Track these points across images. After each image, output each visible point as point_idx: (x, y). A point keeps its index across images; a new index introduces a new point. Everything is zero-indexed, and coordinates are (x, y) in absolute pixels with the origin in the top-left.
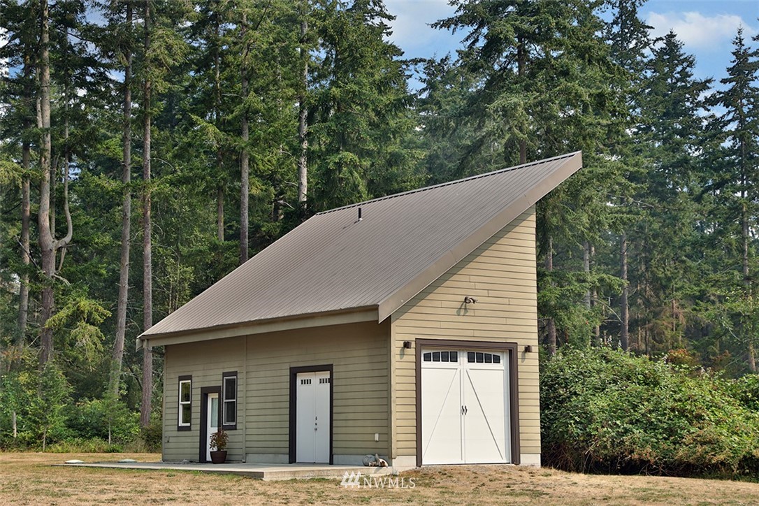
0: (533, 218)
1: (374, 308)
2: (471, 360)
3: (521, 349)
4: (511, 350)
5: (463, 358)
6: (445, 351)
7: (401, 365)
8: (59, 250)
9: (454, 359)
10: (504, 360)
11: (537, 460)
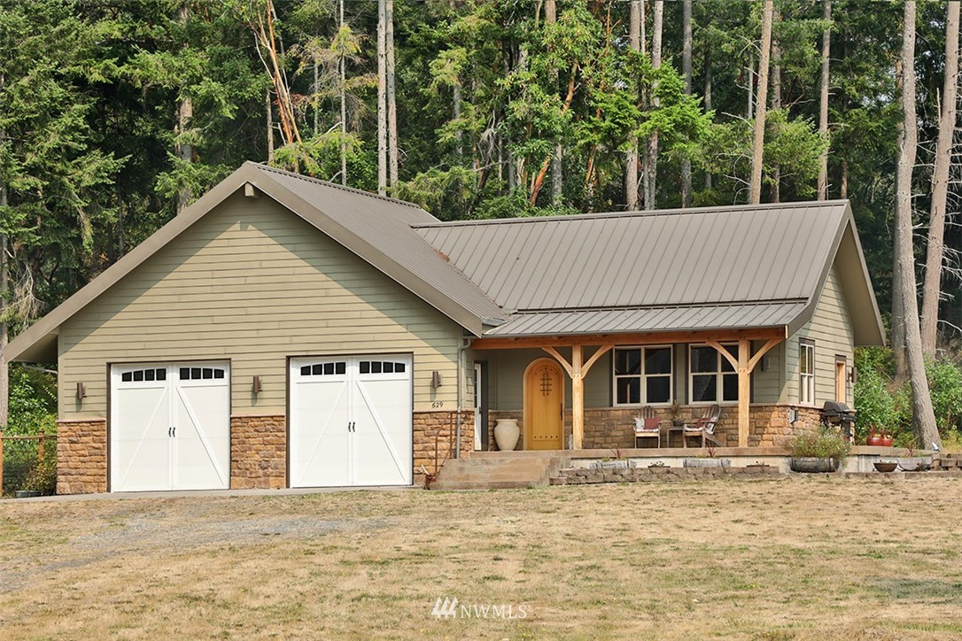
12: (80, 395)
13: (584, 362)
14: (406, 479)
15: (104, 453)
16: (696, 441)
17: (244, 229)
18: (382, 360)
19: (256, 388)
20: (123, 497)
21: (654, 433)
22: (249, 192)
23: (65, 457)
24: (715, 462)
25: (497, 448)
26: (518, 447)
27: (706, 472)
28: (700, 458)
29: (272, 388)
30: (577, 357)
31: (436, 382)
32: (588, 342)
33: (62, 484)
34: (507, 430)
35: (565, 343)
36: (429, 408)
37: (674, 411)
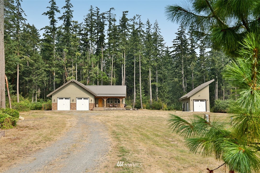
0: (209, 86)
1: (187, 97)
2: (201, 101)
3: (207, 100)
4: (206, 100)
5: (199, 101)
6: (197, 100)
7: (191, 102)
8: (185, 88)
9: (198, 101)
10: (205, 101)
11: (209, 111)
12: (54, 100)
13: (106, 99)
14: (88, 110)
15: (57, 106)
16: (116, 107)
17: (72, 85)
18: (86, 98)
19: (73, 100)
20: (58, 111)
21: (112, 106)
22: (73, 81)
23: (53, 107)
24: (119, 109)
25: (96, 107)
26: (98, 107)
27: (119, 110)
28: (117, 108)
29: (74, 100)
30: (105, 99)
31: (91, 101)
32: (106, 97)
33: (52, 109)
34: (97, 105)
35: (104, 97)
36: (91, 103)
37: (113, 104)
